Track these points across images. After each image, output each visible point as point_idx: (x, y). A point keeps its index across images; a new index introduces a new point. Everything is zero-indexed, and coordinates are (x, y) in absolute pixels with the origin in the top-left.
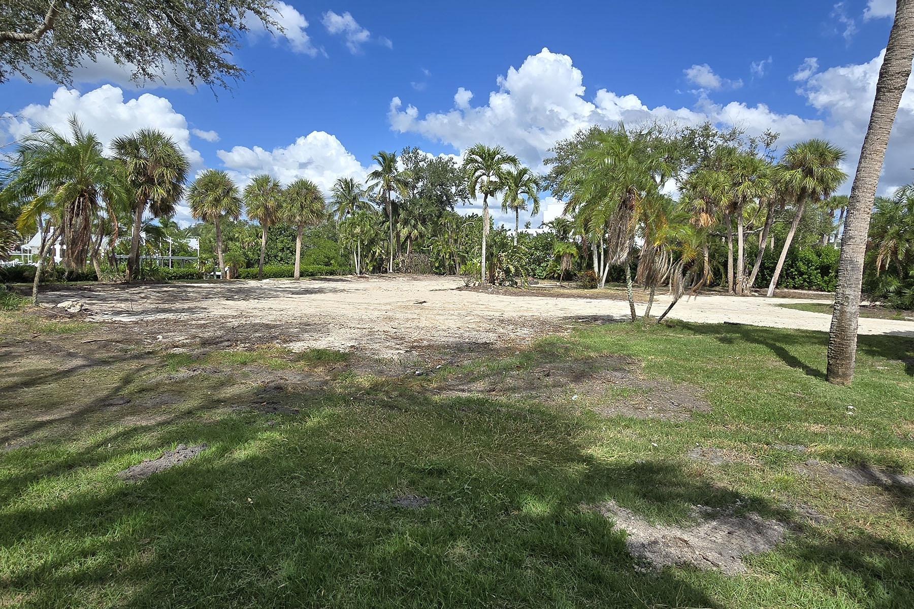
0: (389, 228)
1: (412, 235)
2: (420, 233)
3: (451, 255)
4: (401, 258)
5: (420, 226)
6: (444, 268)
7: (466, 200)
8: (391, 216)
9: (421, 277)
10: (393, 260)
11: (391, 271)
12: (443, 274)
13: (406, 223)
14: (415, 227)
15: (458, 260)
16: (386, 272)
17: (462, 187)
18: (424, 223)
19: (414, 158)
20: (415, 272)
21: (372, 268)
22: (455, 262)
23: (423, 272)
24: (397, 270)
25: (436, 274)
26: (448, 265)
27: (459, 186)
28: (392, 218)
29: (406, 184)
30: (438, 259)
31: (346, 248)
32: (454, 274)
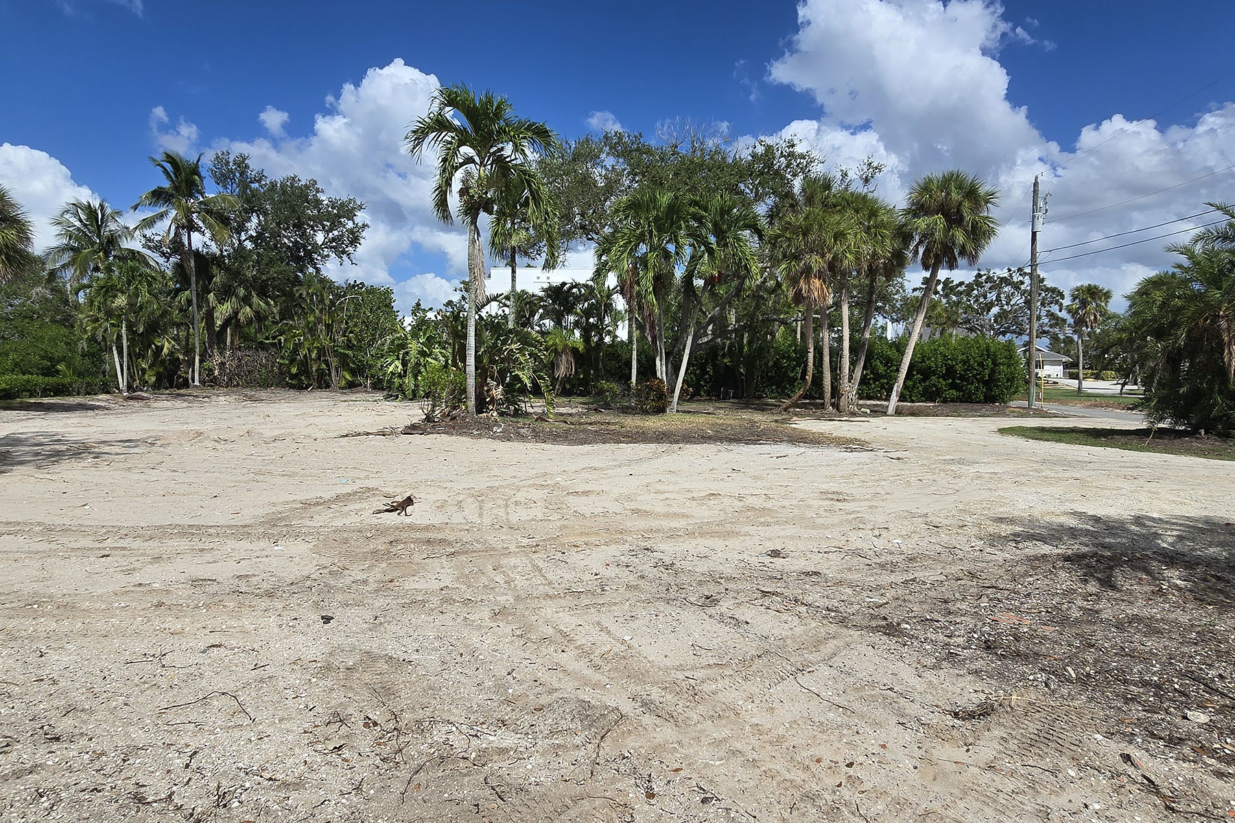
0: (189, 302)
1: (241, 317)
2: (257, 313)
3: (322, 351)
4: (217, 359)
5: (255, 299)
6: (308, 377)
7: (344, 256)
8: (193, 279)
9: (263, 394)
10: (201, 361)
11: (197, 383)
12: (307, 388)
13: (225, 293)
14: (246, 300)
15: (334, 362)
16: (186, 384)
17: (336, 233)
18: (263, 294)
19: (238, 175)
20: (249, 384)
21: (153, 379)
22: (328, 365)
23: (265, 384)
24: (210, 381)
25: (292, 387)
26: (316, 371)
27: (331, 230)
28: (197, 283)
29: (225, 221)
30: (294, 360)
31: (92, 339)
32: (328, 386)
